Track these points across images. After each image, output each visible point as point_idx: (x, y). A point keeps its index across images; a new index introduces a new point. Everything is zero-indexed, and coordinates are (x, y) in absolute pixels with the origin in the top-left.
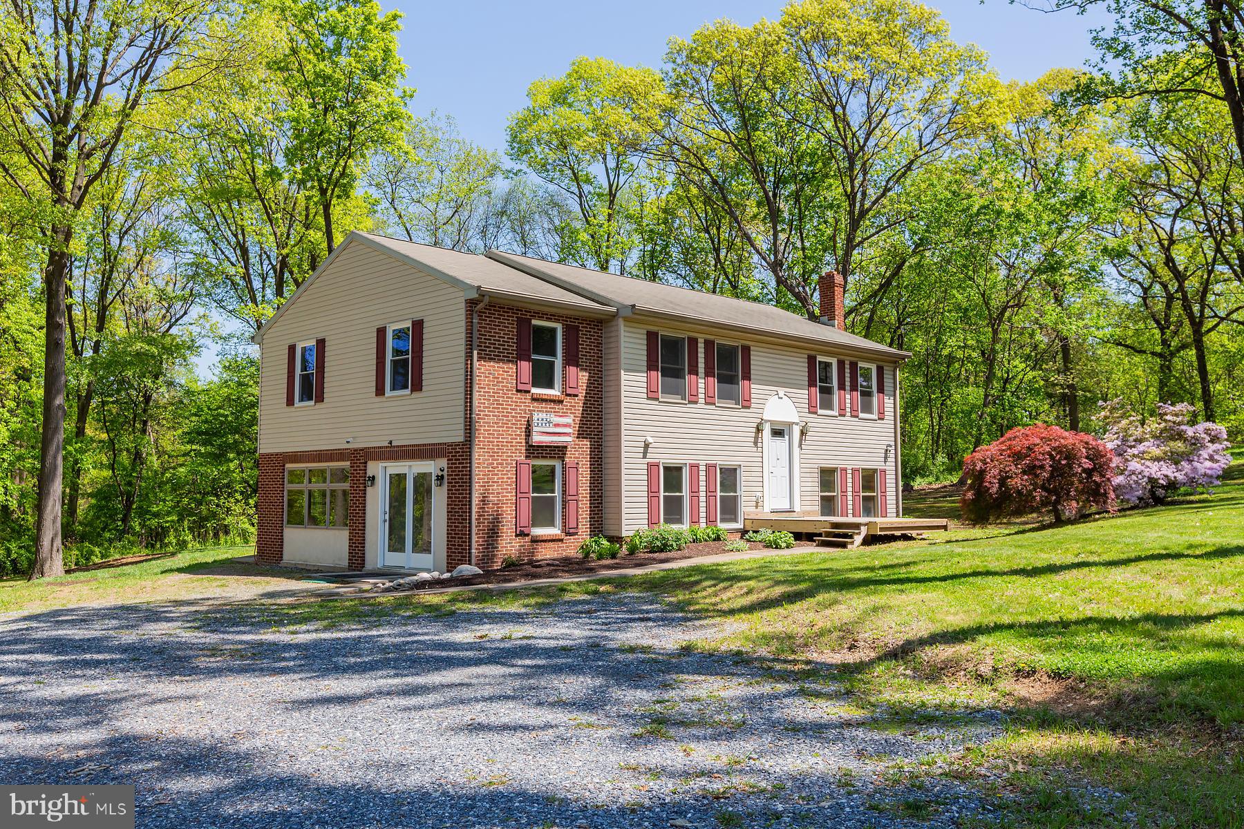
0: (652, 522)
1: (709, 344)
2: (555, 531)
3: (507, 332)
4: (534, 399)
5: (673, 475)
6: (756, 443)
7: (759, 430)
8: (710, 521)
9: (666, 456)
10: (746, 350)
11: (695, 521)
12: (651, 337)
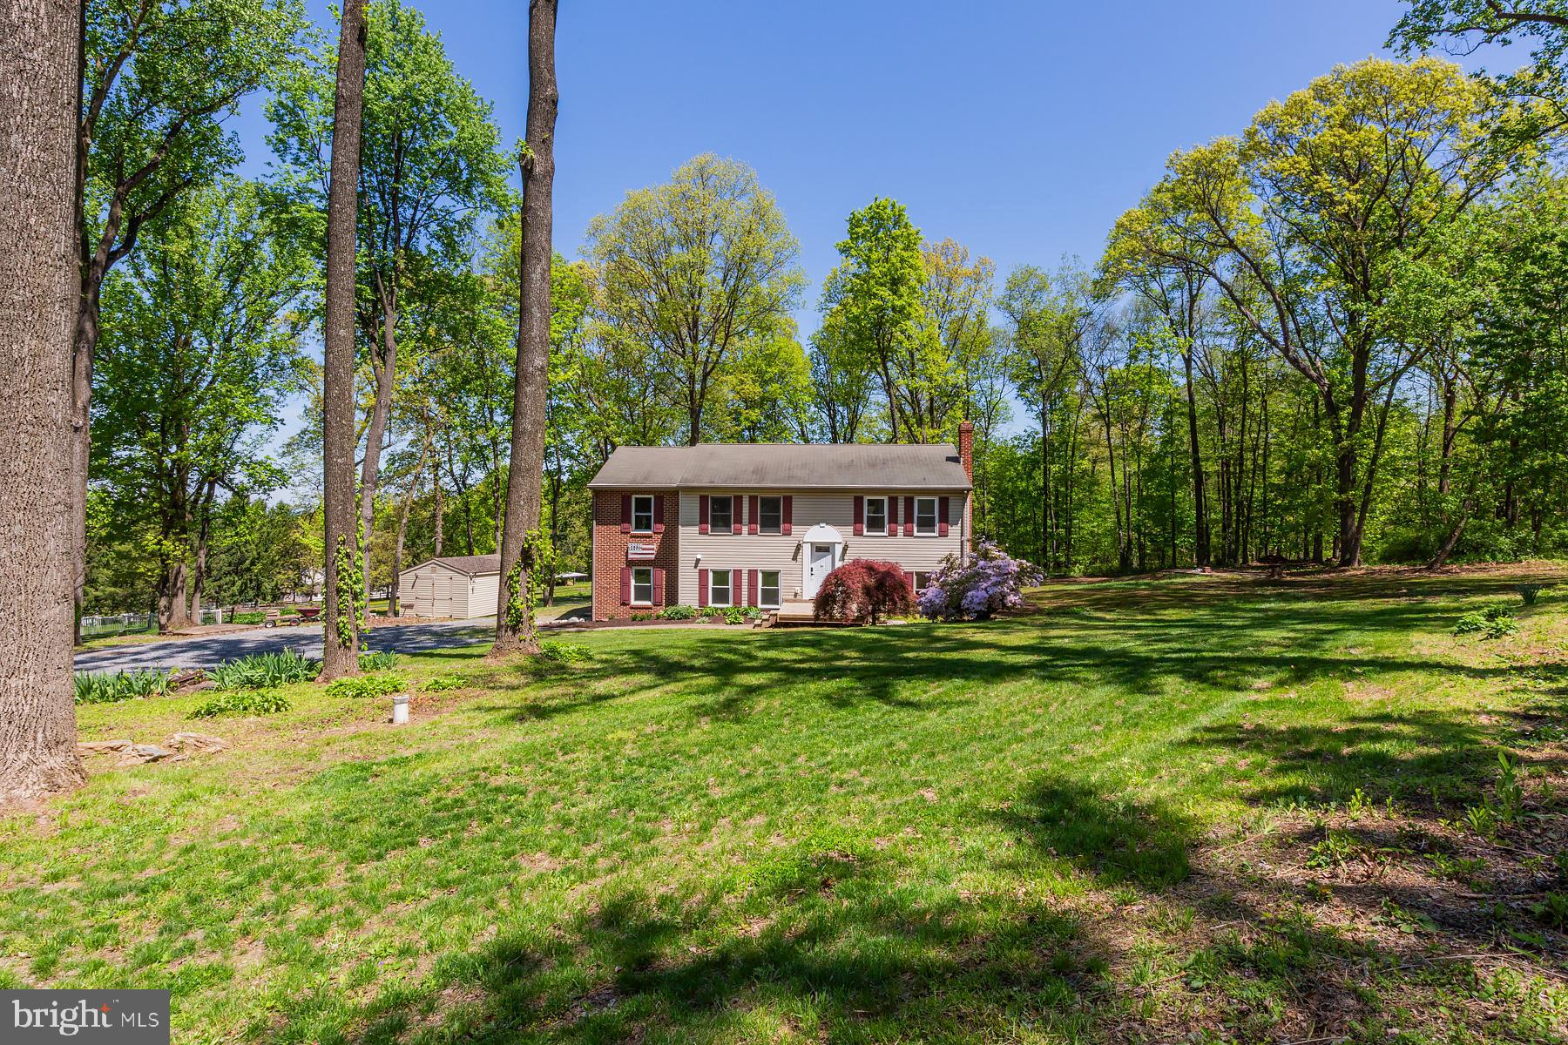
0: (703, 601)
1: (753, 500)
2: (648, 603)
3: (616, 506)
4: (632, 537)
5: (721, 576)
6: (795, 558)
7: (799, 548)
8: (752, 603)
9: (712, 565)
10: (788, 500)
11: (737, 602)
12: (703, 499)
